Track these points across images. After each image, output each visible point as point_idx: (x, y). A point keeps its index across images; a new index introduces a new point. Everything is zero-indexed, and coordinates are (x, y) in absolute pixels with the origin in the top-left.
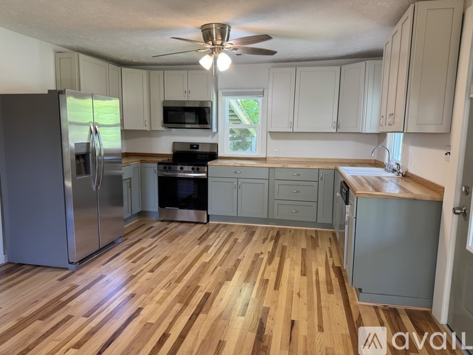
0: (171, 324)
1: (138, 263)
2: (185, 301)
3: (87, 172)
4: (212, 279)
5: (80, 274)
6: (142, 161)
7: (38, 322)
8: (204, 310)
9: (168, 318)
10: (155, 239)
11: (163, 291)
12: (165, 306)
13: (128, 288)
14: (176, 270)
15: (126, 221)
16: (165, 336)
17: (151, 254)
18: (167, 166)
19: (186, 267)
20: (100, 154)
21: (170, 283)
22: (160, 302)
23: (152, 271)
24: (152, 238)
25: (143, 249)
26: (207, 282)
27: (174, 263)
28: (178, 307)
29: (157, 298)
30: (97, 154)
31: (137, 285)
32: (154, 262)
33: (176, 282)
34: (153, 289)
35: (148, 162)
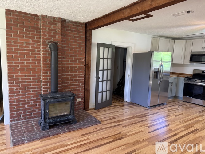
0: (179, 132)
1: (171, 112)
2: (187, 128)
3: (157, 78)
4: (201, 126)
5: (151, 110)
6: (178, 76)
7: (138, 118)
8: (194, 133)
9: (179, 130)
10: (179, 107)
11: (179, 123)
12: (178, 127)
13: (166, 118)
14: (186, 118)
15: (169, 98)
16: (176, 135)
17: (176, 111)
18: (189, 79)
19: (190, 119)
20: (162, 72)
21: (182, 121)
22: (177, 125)
23: (176, 116)
24: (178, 106)
25: (174, 109)
26: (198, 126)
27: (185, 116)
28: (183, 129)
29: (176, 124)
30: (161, 72)
31: (169, 118)
32: (177, 114)
33: (184, 122)
34: (175, 121)
35: (181, 77)
